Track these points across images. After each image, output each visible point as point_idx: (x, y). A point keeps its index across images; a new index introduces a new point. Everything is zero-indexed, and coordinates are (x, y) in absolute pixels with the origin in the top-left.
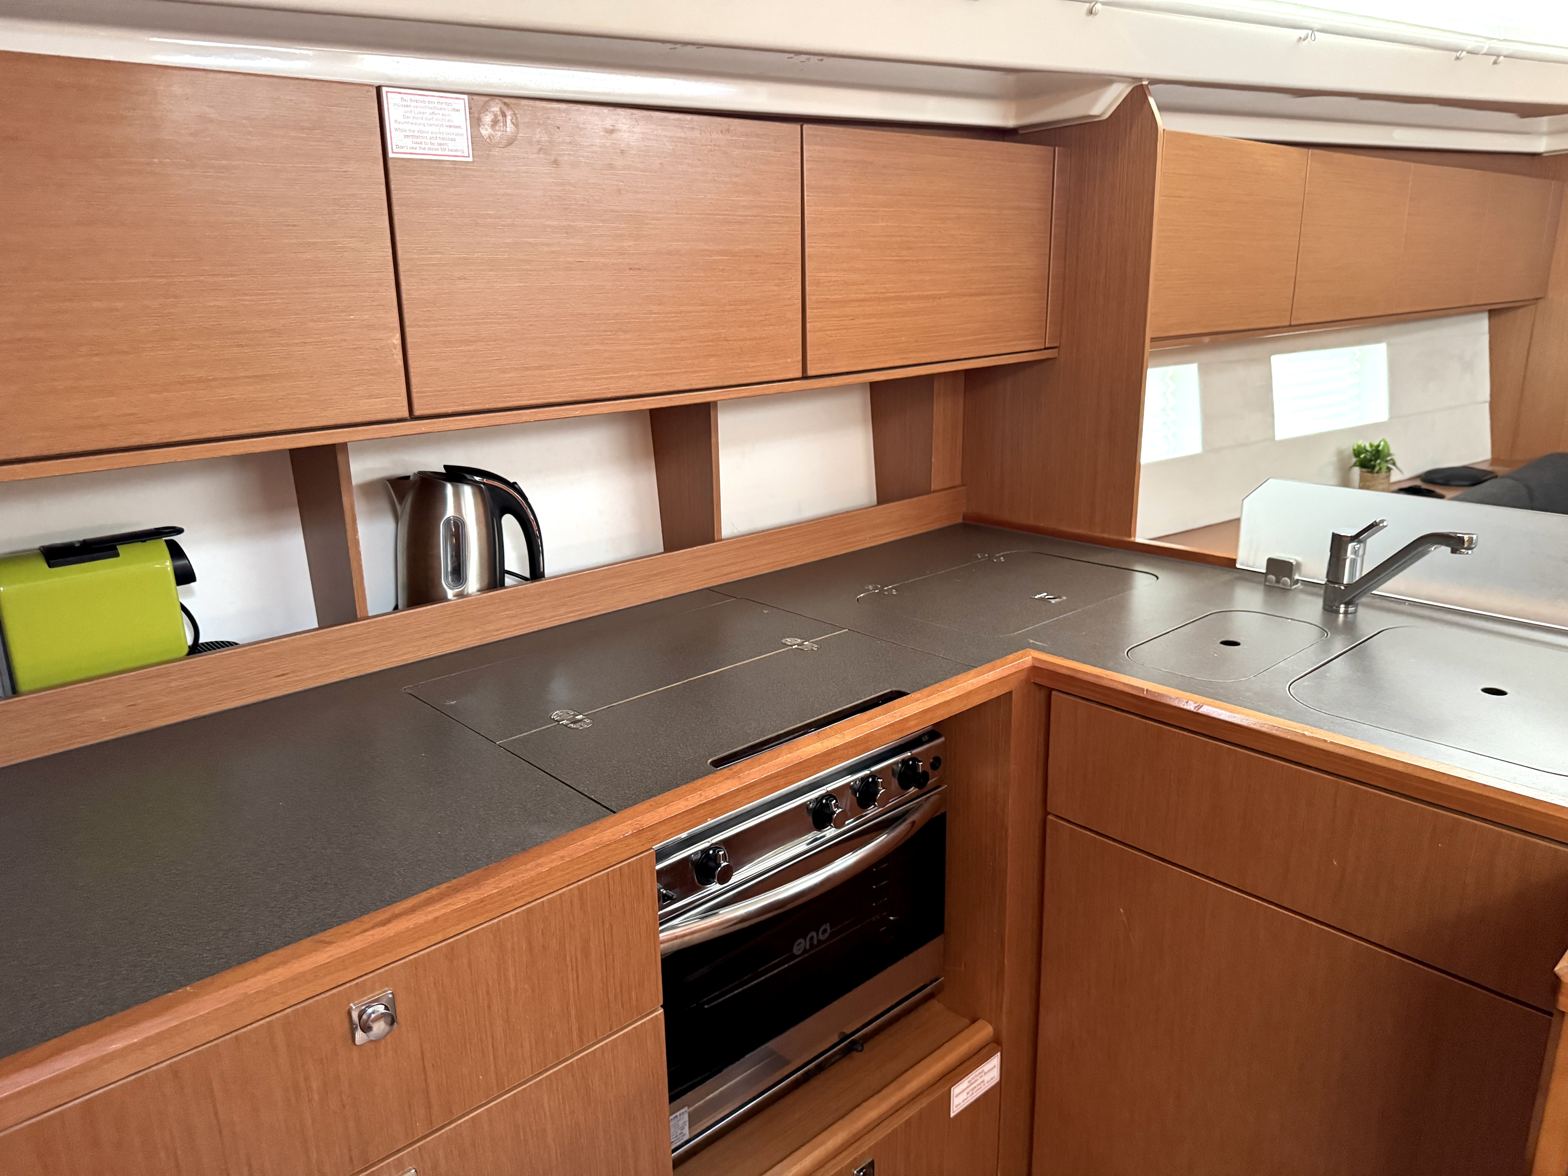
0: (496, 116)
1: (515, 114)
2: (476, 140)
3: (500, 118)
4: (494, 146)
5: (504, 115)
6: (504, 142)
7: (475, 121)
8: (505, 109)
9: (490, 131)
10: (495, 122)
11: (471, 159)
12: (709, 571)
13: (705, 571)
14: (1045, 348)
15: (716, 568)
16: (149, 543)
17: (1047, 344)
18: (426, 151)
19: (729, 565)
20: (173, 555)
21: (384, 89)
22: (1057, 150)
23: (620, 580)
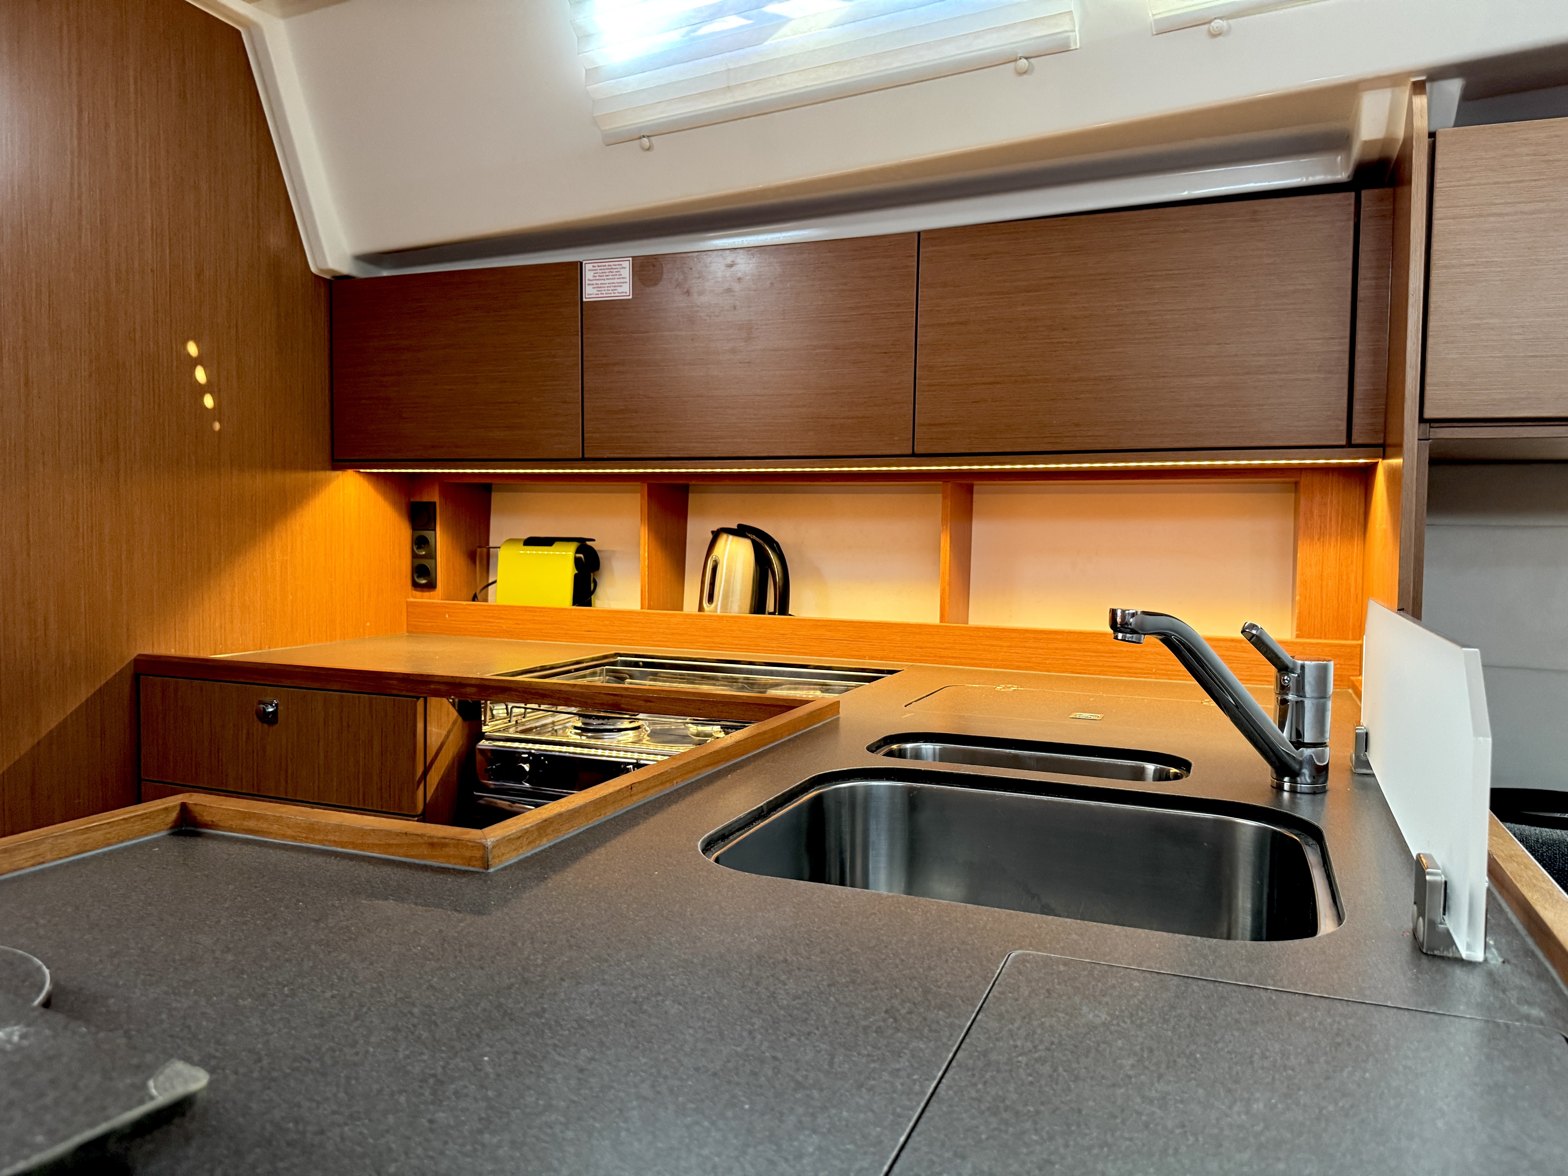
1: (661, 264)
2: (636, 286)
4: (646, 287)
7: (635, 274)
8: (655, 262)
11: (631, 297)
12: (921, 648)
13: (917, 647)
14: (1349, 444)
15: (930, 648)
16: (570, 543)
17: (1356, 440)
18: (605, 295)
19: (945, 649)
20: (577, 552)
21: (584, 262)
22: (1365, 193)
23: (829, 633)
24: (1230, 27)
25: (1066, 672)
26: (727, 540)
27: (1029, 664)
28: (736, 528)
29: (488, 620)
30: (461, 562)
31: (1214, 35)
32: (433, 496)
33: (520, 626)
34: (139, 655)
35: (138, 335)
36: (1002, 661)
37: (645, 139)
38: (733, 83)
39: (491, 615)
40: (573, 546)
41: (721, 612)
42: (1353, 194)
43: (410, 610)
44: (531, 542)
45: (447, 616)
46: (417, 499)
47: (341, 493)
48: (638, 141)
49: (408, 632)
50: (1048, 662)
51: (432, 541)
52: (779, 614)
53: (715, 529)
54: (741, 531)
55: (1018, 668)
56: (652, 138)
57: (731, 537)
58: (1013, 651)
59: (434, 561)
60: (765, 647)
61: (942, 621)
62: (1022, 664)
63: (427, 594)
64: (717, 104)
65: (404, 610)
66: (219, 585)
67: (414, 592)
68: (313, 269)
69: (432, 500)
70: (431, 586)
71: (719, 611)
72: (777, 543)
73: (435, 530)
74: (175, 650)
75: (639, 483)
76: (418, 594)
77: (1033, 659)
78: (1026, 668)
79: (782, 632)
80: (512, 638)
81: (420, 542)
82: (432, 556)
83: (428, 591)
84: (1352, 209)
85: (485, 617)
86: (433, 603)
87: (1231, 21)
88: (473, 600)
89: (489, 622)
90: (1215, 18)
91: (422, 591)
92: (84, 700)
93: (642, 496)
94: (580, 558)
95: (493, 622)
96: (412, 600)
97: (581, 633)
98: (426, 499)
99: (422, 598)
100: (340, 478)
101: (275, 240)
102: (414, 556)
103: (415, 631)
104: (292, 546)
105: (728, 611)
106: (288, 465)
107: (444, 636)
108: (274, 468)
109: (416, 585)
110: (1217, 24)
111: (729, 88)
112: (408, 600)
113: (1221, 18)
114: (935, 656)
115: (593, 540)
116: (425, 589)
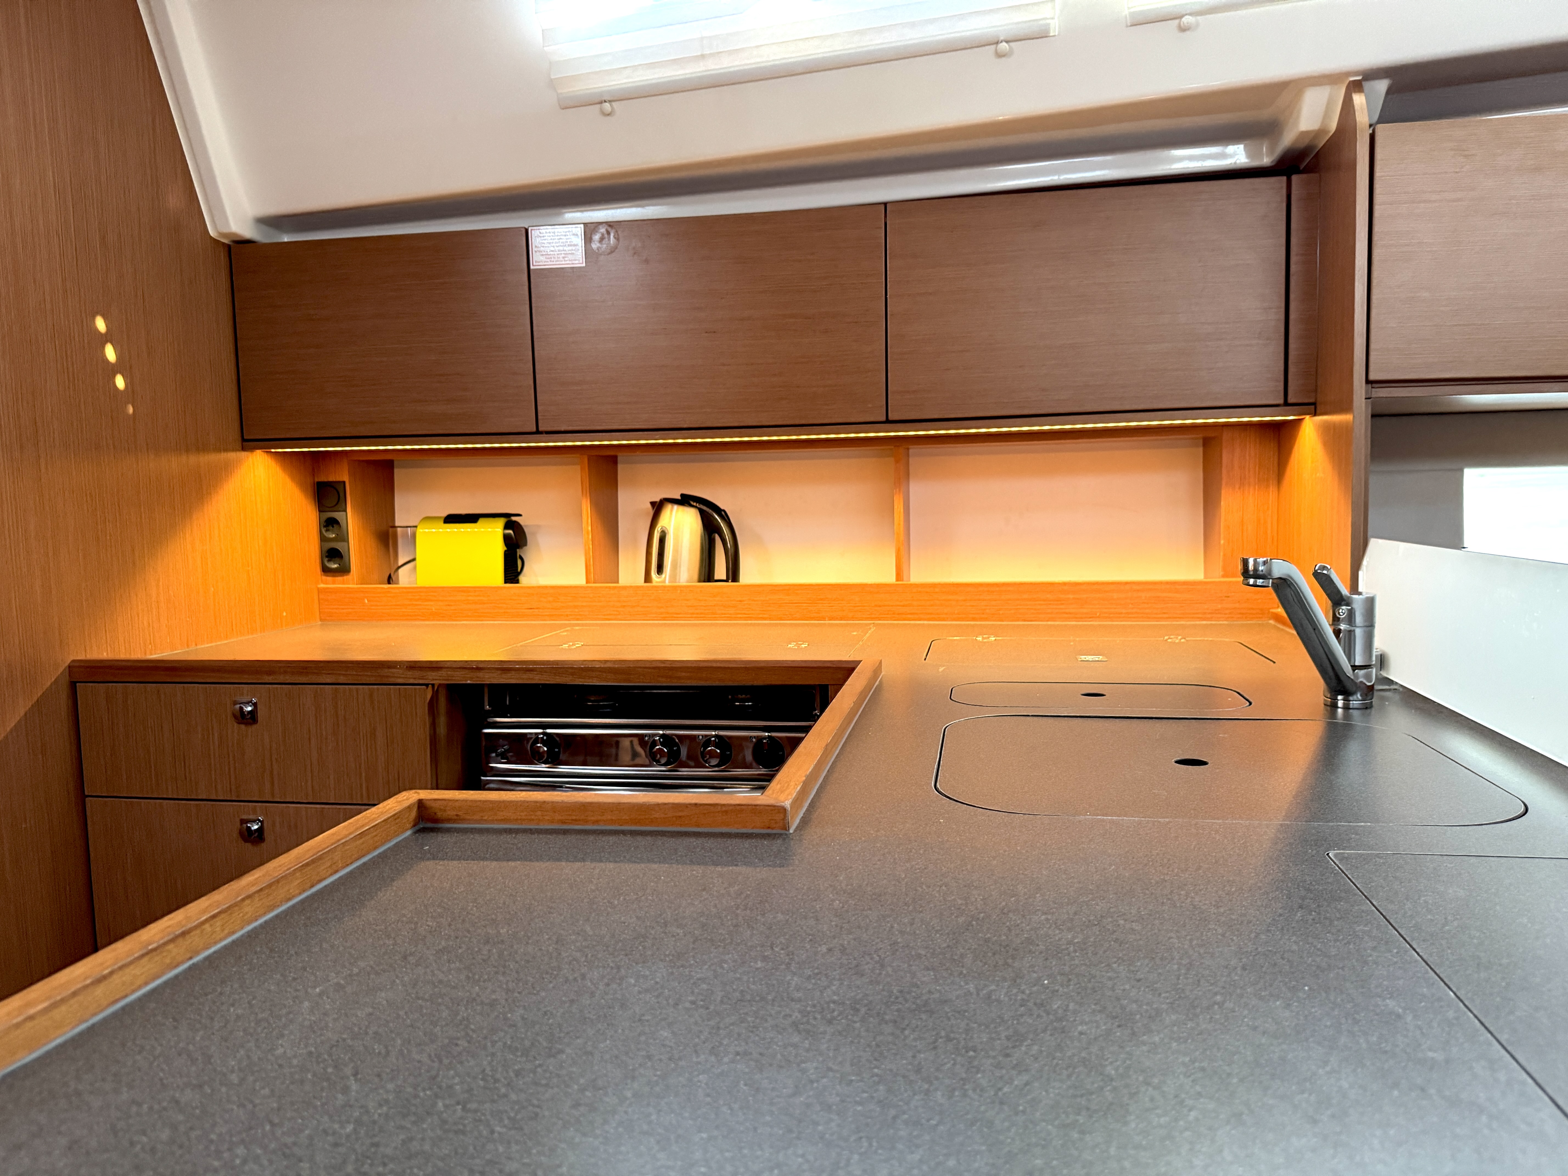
0: (603, 235)
1: (617, 231)
2: (589, 253)
3: (606, 236)
4: (601, 254)
5: (608, 233)
6: (609, 251)
7: (588, 239)
8: (609, 229)
9: (598, 245)
10: (602, 239)
11: (584, 265)
12: (880, 606)
13: (876, 606)
14: (1286, 404)
15: (889, 606)
16: (497, 519)
17: (1291, 400)
18: (554, 263)
19: (903, 606)
20: (506, 527)
21: (530, 229)
22: (1295, 178)
23: (787, 597)
24: (1197, 25)
25: (1018, 621)
26: (672, 510)
27: (983, 616)
28: (679, 498)
29: (414, 603)
30: (371, 544)
31: (1183, 29)
32: (342, 474)
33: (452, 608)
34: (73, 661)
35: (48, 306)
36: (958, 614)
37: (607, 105)
38: (707, 52)
39: (418, 597)
40: (501, 522)
41: (669, 582)
42: (1284, 178)
43: (321, 596)
44: (452, 519)
45: (366, 601)
46: (323, 478)
47: (252, 475)
48: (598, 106)
49: (321, 620)
50: (1001, 612)
51: (343, 523)
52: (732, 581)
53: (657, 499)
54: (685, 500)
55: (974, 619)
56: (613, 104)
57: (676, 507)
58: (968, 604)
59: (346, 544)
60: (722, 614)
61: (897, 580)
62: (976, 616)
63: (339, 579)
64: (687, 71)
65: (316, 598)
66: (145, 579)
67: (324, 578)
68: (212, 233)
69: (341, 479)
70: (344, 570)
71: (667, 581)
72: (724, 511)
73: (345, 511)
74: (107, 654)
75: (578, 455)
76: (330, 579)
77: (987, 611)
78: (981, 619)
79: (739, 599)
80: (443, 620)
81: (330, 523)
82: (343, 538)
83: (341, 576)
84: (1284, 191)
85: (411, 600)
86: (349, 588)
87: (1199, 18)
88: (389, 583)
89: (417, 605)
90: (1186, 14)
91: (333, 576)
92: (22, 713)
93: (582, 469)
94: (510, 534)
95: (421, 605)
96: (322, 586)
97: (522, 611)
98: (332, 478)
99: (334, 583)
100: (250, 459)
101: (174, 201)
102: (323, 539)
103: (327, 618)
104: (210, 535)
105: (677, 580)
106: (202, 447)
107: (364, 623)
108: (187, 451)
109: (326, 570)
110: (1187, 20)
111: (703, 56)
112: (319, 586)
113: (1190, 14)
114: (894, 614)
115: (519, 515)
116: (337, 574)
